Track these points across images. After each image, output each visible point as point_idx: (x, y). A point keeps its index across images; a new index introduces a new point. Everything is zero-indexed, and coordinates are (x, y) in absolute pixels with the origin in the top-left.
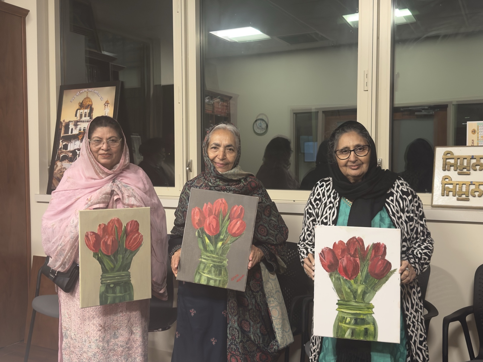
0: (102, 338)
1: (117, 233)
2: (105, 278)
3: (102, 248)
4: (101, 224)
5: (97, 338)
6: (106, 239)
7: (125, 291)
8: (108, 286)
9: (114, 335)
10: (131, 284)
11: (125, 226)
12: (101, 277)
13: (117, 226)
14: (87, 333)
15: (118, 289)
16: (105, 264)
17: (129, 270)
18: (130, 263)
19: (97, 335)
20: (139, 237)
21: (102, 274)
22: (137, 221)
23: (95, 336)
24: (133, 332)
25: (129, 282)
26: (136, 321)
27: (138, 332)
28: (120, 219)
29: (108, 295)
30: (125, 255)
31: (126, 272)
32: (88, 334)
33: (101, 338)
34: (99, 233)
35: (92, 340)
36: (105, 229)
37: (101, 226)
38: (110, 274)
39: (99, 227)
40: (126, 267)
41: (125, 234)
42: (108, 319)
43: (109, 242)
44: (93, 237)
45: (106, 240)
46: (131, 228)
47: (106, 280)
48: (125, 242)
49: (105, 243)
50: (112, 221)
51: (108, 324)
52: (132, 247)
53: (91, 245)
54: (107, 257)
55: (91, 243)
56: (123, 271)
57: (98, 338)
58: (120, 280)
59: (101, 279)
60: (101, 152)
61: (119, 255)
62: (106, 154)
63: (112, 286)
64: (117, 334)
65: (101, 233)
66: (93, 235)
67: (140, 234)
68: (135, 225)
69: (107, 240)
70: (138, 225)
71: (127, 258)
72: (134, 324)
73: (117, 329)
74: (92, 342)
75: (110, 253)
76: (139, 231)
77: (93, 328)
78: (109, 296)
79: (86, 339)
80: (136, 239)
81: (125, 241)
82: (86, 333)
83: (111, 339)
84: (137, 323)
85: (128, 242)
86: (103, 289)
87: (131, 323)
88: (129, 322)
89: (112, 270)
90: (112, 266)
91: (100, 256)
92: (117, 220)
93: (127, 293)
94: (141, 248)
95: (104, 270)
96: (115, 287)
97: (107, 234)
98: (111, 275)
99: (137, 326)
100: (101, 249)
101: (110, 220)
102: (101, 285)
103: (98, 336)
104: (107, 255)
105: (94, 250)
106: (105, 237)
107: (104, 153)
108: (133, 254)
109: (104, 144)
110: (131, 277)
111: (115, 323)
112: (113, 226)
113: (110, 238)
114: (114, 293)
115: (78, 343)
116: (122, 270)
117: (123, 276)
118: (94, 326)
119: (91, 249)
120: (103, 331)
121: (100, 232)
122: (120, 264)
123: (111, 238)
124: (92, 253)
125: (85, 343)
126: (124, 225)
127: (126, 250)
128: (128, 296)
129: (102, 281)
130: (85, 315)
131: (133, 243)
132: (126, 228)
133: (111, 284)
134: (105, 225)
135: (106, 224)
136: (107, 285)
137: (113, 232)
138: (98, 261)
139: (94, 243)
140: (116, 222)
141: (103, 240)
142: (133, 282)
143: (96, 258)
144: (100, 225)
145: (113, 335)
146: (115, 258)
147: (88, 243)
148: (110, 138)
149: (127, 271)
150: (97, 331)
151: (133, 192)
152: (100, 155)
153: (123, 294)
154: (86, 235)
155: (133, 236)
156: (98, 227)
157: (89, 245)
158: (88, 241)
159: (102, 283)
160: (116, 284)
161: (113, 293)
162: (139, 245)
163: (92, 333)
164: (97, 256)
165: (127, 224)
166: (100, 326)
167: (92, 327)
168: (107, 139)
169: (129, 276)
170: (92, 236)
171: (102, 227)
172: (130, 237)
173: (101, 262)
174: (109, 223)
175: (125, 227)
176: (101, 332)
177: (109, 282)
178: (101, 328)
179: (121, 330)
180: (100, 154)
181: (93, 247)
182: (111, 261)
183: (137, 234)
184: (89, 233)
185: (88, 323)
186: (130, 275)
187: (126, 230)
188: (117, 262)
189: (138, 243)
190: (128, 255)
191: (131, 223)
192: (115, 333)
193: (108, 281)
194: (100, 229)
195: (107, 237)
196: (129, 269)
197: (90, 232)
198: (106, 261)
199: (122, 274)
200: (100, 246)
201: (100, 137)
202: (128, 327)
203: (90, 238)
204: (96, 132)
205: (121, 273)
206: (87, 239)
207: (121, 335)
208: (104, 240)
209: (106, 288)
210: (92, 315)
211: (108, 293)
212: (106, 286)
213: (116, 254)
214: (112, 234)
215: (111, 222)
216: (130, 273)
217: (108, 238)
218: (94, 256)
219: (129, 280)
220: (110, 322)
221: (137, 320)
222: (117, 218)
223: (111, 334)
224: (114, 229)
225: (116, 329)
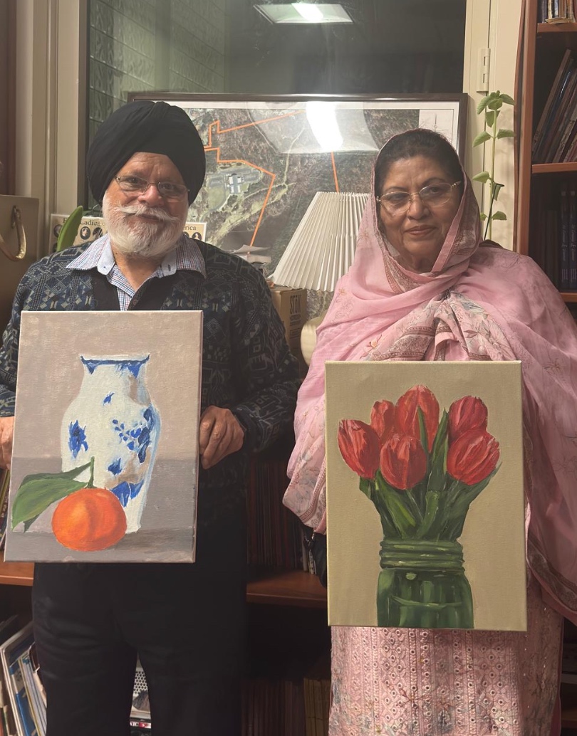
0: (407, 727)
1: (425, 429)
2: (392, 553)
3: (383, 467)
4: (381, 401)
5: (394, 724)
6: (393, 443)
7: (449, 599)
8: (399, 575)
9: (442, 723)
10: (466, 581)
11: (447, 411)
12: (380, 548)
13: (425, 410)
14: (372, 703)
15: (427, 587)
16: (393, 514)
17: (458, 540)
18: (463, 518)
19: (396, 716)
20: (489, 447)
21: (385, 539)
22: (480, 401)
23: (392, 718)
24: (494, 723)
25: (459, 574)
26: (503, 696)
27: (507, 729)
28: (433, 390)
29: (401, 600)
30: (446, 495)
31: (450, 544)
32: (375, 707)
33: (404, 727)
34: (375, 427)
35: (383, 725)
36: (391, 415)
37: (381, 407)
38: (405, 542)
39: (375, 411)
40: (451, 527)
41: (446, 434)
42: (423, 677)
43: (402, 454)
44: (359, 434)
45: (393, 448)
46: (465, 417)
47: (395, 556)
48: (445, 459)
49: (392, 455)
50: (410, 395)
51: (423, 691)
52: (467, 472)
53: (353, 456)
54: (396, 494)
55: (356, 453)
56: (441, 539)
57: (397, 725)
58: (432, 564)
59: (381, 553)
60: (408, 223)
61: (429, 493)
62: (422, 228)
63: (411, 576)
64: (448, 719)
65: (379, 427)
66: (358, 429)
67: (492, 437)
68: (476, 412)
69: (397, 447)
70: (483, 410)
71: (452, 505)
72: (497, 701)
73: (449, 706)
74: (384, 731)
75: (405, 485)
76: (488, 430)
77: (385, 694)
78: (403, 605)
79: (371, 719)
80: (478, 451)
81: (445, 455)
82: (370, 703)
83: (432, 733)
84: (505, 703)
85: (454, 459)
86: (387, 583)
87: (485, 697)
88: (479, 693)
89: (412, 531)
90: (412, 522)
91: (377, 488)
92: (423, 393)
93: (453, 604)
94: (493, 480)
95: (391, 531)
96: (420, 582)
97: (396, 431)
98: (409, 547)
99: (504, 709)
100: (381, 469)
101: (406, 391)
102: (381, 570)
103: (397, 719)
104: (398, 488)
105: (361, 471)
106: (392, 438)
107: (416, 227)
108: (469, 494)
109: (411, 202)
110: (464, 558)
111: (443, 692)
112: (413, 409)
113: (403, 441)
114: (417, 596)
115: (351, 725)
116: (439, 535)
117: (442, 553)
118: (390, 691)
119: (355, 468)
120: (409, 709)
121: (378, 423)
122: (433, 518)
123: (406, 443)
124: (356, 479)
125: (365, 730)
126: (444, 408)
127: (449, 481)
128: (456, 613)
129: (384, 559)
130: (368, 654)
131: (469, 463)
132: (449, 417)
133: (409, 572)
134: (390, 404)
135: (395, 403)
136: (397, 573)
137: (413, 426)
138: (371, 503)
139: (361, 451)
140: (420, 399)
141: (385, 446)
142: (470, 574)
143: (366, 494)
144: (377, 405)
145: (438, 722)
146: (417, 498)
147: (347, 450)
148: (425, 184)
149: (454, 539)
150: (396, 704)
151: (486, 322)
152: (406, 233)
153: (443, 606)
154: (340, 428)
155: (471, 441)
156: (372, 410)
157: (350, 455)
158: (346, 444)
159: (383, 566)
160: (422, 574)
161: (413, 598)
162: (489, 468)
163: (383, 708)
164: (369, 489)
165: (453, 408)
166: (403, 693)
167: (383, 691)
168: (419, 188)
169: (458, 554)
170: (357, 432)
171: (383, 409)
172: (460, 445)
173: (381, 506)
174: (402, 400)
175: (447, 415)
176: (406, 711)
177: (402, 566)
178: (403, 699)
179: (459, 710)
180: (407, 231)
181: (360, 461)
182: (408, 505)
183: (481, 438)
184: (349, 424)
185: (375, 677)
186: (461, 554)
187: (448, 423)
188: (424, 511)
189: (486, 463)
190: (456, 495)
191: (464, 404)
192: (442, 718)
193: (400, 562)
194: (379, 415)
195: (396, 438)
196: (459, 535)
197: (352, 421)
198: (394, 503)
199: (439, 549)
200: (379, 462)
201: (401, 186)
202: (477, 707)
203: (352, 437)
204: (391, 174)
205: (436, 543)
206: (344, 440)
207: (459, 723)
208: (389, 446)
209: (396, 581)
210: (383, 659)
211: (400, 595)
212: (393, 575)
213: (420, 490)
214: (410, 433)
215: (408, 397)
216: (460, 546)
217: (399, 442)
218: (361, 489)
219: (459, 569)
220: (428, 688)
221: (506, 693)
222: (425, 389)
223: (432, 720)
224: (417, 419)
225: (446, 707)
